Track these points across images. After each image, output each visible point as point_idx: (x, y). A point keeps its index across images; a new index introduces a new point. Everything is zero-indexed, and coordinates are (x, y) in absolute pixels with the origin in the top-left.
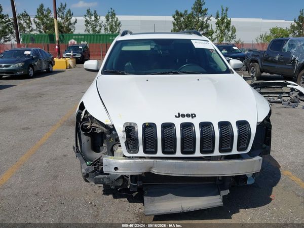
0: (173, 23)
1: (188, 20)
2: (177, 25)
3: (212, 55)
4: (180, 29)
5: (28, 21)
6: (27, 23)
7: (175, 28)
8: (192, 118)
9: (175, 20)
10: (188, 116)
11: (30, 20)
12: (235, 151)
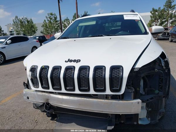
0: (151, 16)
1: (161, 14)
2: (153, 17)
3: (139, 24)
4: (155, 19)
5: (68, 23)
6: (68, 24)
7: (152, 19)
8: (77, 62)
9: (152, 14)
10: (75, 61)
11: (69, 22)
12: (108, 92)
